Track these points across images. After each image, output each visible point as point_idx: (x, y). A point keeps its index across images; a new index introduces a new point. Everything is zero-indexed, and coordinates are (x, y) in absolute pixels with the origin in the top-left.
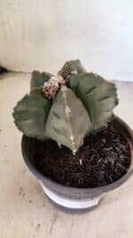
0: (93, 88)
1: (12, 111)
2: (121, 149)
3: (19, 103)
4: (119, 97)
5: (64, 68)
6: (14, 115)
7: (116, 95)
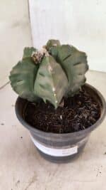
0: (69, 56)
1: (9, 75)
2: (93, 107)
3: (14, 68)
4: (88, 63)
5: (48, 44)
6: (10, 77)
7: (86, 62)
